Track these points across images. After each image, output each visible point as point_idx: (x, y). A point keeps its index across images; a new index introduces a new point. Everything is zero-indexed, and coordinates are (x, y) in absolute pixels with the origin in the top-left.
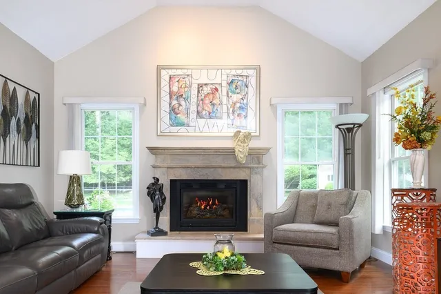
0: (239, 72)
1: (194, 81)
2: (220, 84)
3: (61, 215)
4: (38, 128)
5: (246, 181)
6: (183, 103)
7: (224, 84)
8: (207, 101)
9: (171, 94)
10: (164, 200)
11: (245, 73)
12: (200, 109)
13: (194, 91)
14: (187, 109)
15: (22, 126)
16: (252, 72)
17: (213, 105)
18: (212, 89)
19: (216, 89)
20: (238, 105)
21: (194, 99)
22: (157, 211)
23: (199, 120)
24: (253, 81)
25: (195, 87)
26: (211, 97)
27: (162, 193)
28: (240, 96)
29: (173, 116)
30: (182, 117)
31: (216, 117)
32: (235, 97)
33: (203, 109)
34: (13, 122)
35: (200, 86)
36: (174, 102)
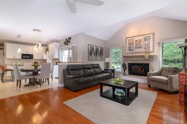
0: (147, 35)
1: (135, 40)
2: (142, 40)
3: (105, 70)
4: (103, 54)
5: (149, 64)
6: (132, 45)
7: (143, 39)
8: (138, 44)
9: (129, 44)
10: (126, 68)
11: (149, 35)
12: (136, 46)
13: (135, 42)
14: (133, 47)
15: (100, 54)
16: (152, 35)
17: (140, 45)
18: (139, 41)
19: (141, 41)
20: (147, 44)
21: (135, 44)
22: (125, 70)
23: (136, 49)
24: (152, 37)
25: (135, 41)
26: (139, 43)
27: (125, 66)
28: (148, 42)
29: (130, 49)
30: (132, 49)
31: (140, 48)
32: (146, 42)
33: (137, 46)
34: (98, 53)
35: (136, 41)
36: (130, 45)
